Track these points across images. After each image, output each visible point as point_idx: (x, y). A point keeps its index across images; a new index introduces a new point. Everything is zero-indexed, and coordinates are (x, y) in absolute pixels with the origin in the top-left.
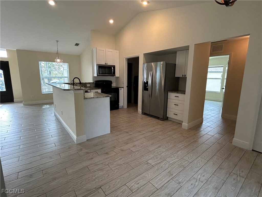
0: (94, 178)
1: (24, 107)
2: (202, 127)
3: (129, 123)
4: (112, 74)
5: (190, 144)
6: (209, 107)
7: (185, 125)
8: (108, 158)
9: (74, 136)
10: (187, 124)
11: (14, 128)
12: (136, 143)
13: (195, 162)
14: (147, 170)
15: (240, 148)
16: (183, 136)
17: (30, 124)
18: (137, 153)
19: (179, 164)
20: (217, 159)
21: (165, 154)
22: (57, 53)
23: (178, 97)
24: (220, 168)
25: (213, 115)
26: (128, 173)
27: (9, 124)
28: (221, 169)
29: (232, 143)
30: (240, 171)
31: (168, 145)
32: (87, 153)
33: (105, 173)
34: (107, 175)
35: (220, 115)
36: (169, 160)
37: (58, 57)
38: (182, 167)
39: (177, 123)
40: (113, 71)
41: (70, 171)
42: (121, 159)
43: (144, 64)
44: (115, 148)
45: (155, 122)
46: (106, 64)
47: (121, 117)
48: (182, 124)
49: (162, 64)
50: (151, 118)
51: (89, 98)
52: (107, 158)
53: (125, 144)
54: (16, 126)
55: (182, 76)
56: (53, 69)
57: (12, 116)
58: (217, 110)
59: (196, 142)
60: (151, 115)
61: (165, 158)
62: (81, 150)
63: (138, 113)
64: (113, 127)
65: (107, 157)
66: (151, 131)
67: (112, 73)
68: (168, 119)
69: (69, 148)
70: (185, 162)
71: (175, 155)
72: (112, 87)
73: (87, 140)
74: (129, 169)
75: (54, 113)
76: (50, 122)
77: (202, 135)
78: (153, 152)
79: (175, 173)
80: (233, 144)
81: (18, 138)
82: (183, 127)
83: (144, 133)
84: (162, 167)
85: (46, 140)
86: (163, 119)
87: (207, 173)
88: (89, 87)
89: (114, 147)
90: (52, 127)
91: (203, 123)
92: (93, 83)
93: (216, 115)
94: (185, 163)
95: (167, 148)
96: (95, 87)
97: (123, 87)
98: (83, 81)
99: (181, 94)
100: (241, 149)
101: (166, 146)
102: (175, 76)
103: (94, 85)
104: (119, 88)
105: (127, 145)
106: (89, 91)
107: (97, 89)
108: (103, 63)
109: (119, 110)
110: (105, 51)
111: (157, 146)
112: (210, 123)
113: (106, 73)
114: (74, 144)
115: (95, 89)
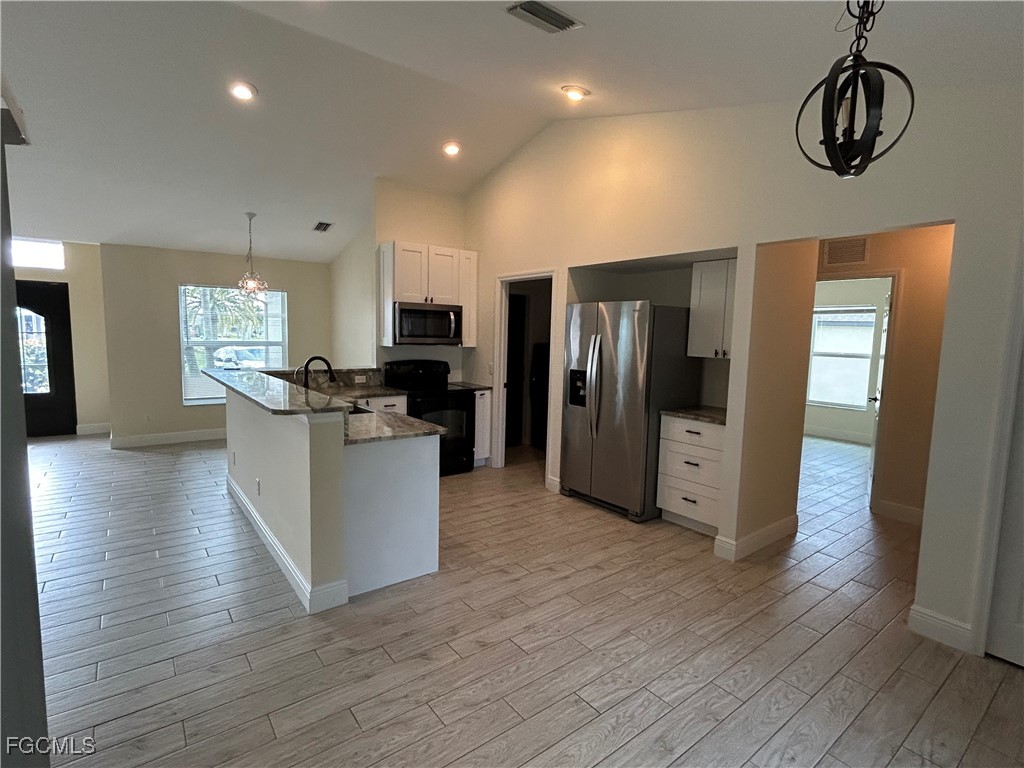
0: (375, 755)
1: (113, 457)
2: (793, 555)
3: (510, 530)
4: (448, 337)
5: (746, 625)
6: (824, 467)
7: (727, 544)
8: (431, 674)
9: (303, 584)
10: (734, 543)
11: (77, 545)
12: (535, 616)
13: (762, 699)
14: (577, 728)
15: (939, 647)
16: (719, 590)
17: (137, 527)
18: (540, 655)
19: (698, 704)
20: (845, 689)
21: (645, 662)
22: (249, 257)
23: (698, 433)
24: (858, 725)
25: (838, 501)
26: (503, 739)
27: (58, 528)
28: (861, 730)
29: (906, 622)
30: (932, 740)
31: (658, 628)
32: (352, 652)
33: (416, 736)
34: (424, 744)
35: (867, 500)
36: (659, 689)
37: (252, 273)
38: (708, 720)
39: (697, 533)
40: (453, 325)
41: (286, 725)
42: (479, 679)
43: (570, 304)
44: (456, 634)
45: (612, 529)
46: (429, 302)
47: (478, 506)
48: (714, 538)
49: (638, 308)
50: (597, 512)
51: (365, 441)
52: (424, 677)
53: (494, 617)
54: (85, 536)
55: (713, 356)
56: (227, 303)
57: (70, 494)
58: (854, 482)
59: (767, 614)
60: (595, 499)
61: (644, 681)
62: (328, 638)
63: (547, 490)
64: (449, 548)
65: (422, 671)
66: (597, 567)
67: (452, 336)
68: (660, 516)
69: (285, 630)
70: (721, 697)
71: (684, 667)
72: (450, 388)
73: (352, 600)
74: (507, 722)
75: (228, 484)
76: (210, 522)
77: (789, 588)
78: (600, 653)
79: (680, 743)
80: (912, 626)
81: (94, 586)
82: (717, 552)
83: (567, 573)
84: (632, 716)
85: (196, 595)
86: (644, 518)
87: (806, 748)
88: (363, 386)
89: (454, 631)
90: (219, 541)
91: (799, 537)
92: (378, 370)
93: (851, 504)
94: (724, 702)
95: (652, 637)
96: (386, 385)
97: (491, 388)
98: (341, 364)
99: (709, 422)
100: (941, 651)
101: (650, 632)
102: (688, 355)
103: (379, 379)
104: (475, 390)
105: (505, 622)
106: (362, 404)
107: (390, 395)
108: (416, 297)
109: (474, 473)
110: (425, 253)
111: (618, 629)
112: (824, 537)
113: (425, 336)
114: (303, 614)
115: (385, 395)
